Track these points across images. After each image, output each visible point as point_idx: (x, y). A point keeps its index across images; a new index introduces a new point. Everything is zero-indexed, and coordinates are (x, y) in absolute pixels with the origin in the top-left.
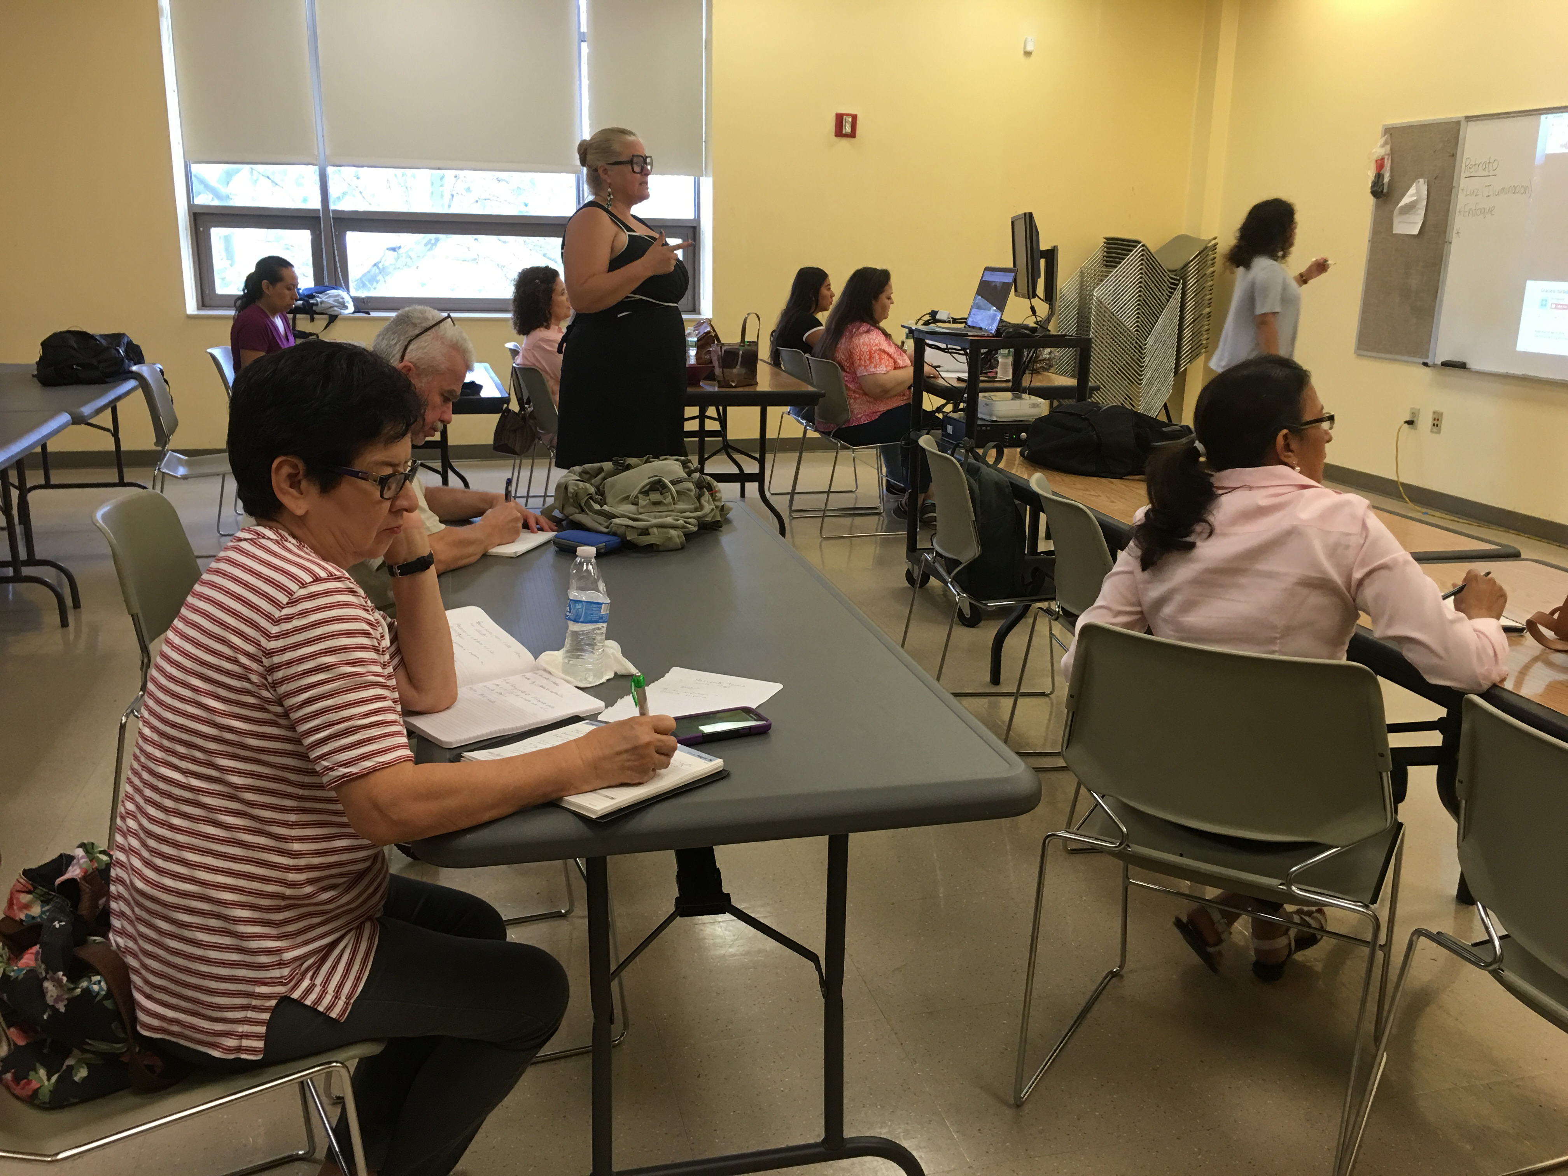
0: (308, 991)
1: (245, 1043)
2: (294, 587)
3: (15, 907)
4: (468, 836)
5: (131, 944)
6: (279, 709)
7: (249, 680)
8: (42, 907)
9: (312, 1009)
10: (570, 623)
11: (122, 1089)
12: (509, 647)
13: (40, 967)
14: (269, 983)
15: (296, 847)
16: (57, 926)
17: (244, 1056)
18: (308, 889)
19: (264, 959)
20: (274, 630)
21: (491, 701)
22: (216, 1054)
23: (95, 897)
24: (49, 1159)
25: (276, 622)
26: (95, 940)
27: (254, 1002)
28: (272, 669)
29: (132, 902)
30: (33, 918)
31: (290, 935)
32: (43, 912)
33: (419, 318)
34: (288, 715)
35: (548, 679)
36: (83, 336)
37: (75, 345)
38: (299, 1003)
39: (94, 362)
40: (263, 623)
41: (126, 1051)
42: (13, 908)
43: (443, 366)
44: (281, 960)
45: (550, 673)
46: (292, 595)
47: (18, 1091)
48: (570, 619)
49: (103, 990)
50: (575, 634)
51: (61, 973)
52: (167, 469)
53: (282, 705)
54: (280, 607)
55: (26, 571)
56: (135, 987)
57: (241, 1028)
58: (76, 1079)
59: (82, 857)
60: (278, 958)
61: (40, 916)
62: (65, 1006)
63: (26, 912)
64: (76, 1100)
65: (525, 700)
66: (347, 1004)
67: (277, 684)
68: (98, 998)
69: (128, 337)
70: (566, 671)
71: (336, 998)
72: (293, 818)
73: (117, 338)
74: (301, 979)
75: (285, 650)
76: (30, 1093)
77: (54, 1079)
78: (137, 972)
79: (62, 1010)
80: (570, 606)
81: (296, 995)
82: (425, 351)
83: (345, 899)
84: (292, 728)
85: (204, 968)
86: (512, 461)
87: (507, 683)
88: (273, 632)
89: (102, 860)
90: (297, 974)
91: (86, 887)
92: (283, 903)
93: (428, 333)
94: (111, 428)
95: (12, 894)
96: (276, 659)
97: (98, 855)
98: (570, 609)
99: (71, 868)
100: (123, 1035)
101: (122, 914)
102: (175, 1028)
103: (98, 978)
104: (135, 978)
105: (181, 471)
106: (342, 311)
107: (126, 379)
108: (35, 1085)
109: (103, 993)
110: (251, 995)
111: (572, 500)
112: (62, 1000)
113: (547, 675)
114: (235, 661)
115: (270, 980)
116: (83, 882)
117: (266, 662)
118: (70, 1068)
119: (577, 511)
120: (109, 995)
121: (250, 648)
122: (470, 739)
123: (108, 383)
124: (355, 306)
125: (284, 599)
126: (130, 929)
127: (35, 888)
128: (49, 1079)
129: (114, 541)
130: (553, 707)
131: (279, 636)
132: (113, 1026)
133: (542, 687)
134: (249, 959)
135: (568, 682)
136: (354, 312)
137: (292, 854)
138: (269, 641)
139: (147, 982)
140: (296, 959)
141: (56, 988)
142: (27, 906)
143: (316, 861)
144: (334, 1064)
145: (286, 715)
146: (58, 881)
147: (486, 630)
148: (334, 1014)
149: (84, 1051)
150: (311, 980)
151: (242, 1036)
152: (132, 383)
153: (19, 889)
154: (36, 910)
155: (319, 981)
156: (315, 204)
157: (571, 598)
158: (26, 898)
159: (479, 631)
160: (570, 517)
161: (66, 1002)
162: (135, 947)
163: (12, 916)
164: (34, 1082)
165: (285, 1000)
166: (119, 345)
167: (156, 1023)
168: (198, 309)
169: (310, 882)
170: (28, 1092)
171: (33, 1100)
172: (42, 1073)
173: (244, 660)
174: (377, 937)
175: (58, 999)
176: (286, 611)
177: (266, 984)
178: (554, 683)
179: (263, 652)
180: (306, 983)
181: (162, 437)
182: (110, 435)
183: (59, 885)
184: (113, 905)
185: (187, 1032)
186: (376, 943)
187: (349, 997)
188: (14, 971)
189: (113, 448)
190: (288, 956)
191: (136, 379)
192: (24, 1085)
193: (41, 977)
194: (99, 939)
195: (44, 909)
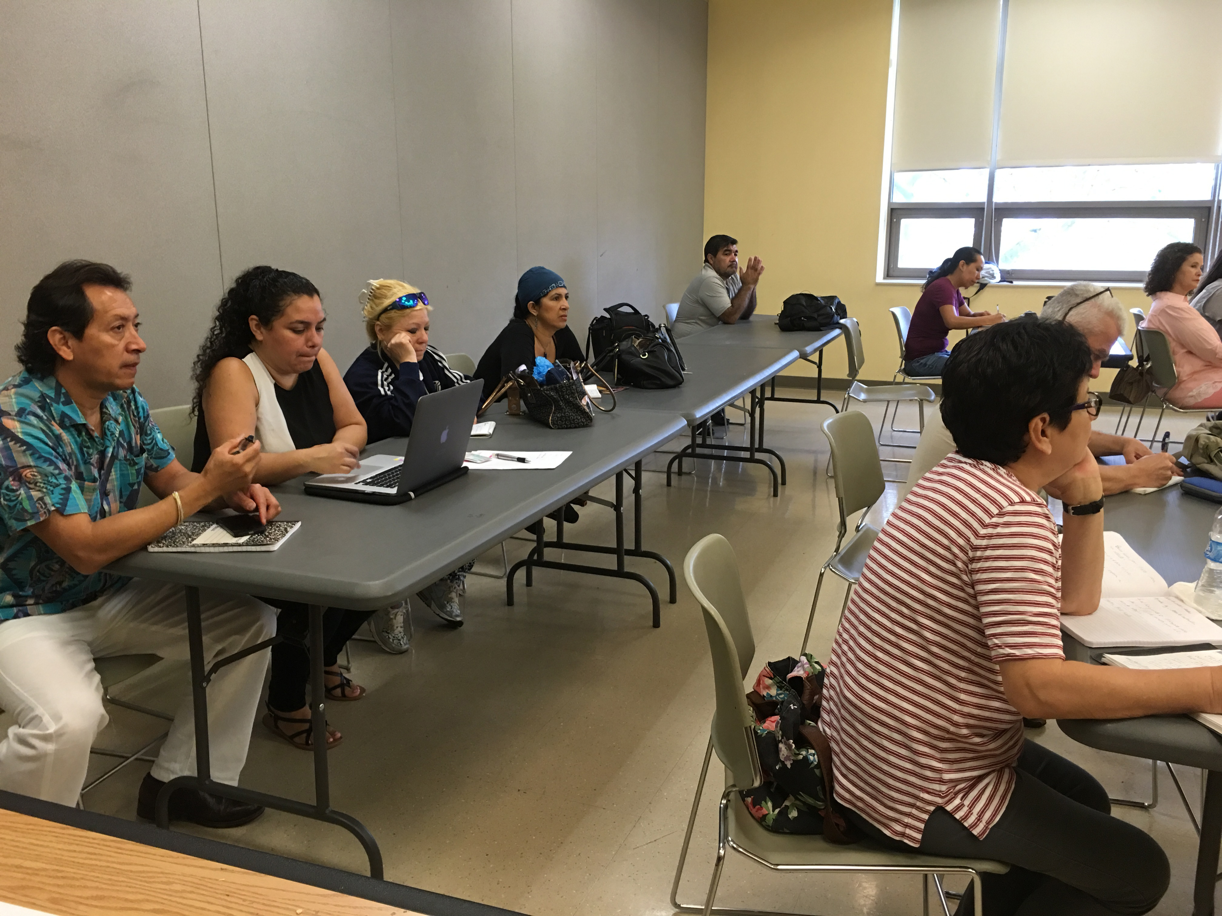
0: (959, 808)
1: (908, 831)
2: (1004, 503)
3: (761, 686)
4: (1109, 725)
5: (835, 734)
6: (971, 591)
7: (955, 565)
8: (777, 690)
9: (959, 823)
10: (1209, 561)
11: (817, 834)
12: (1145, 572)
13: (779, 733)
14: (931, 793)
15: (963, 696)
16: (792, 708)
17: (906, 841)
18: (965, 731)
19: (929, 773)
20: (983, 532)
21: (1127, 615)
22: (887, 832)
23: (812, 695)
24: (772, 867)
25: (985, 526)
26: (810, 724)
27: (919, 804)
28: (973, 560)
29: (839, 704)
30: (771, 696)
31: (949, 761)
32: (778, 695)
33: (1082, 290)
34: (976, 598)
35: (1180, 606)
36: (810, 297)
37: (804, 304)
38: (950, 815)
39: (815, 316)
40: (975, 525)
41: (823, 809)
42: (759, 686)
43: (1097, 329)
44: (941, 778)
45: (1182, 601)
46: (1001, 509)
47: (754, 811)
48: (1209, 558)
49: (815, 761)
50: (1211, 571)
51: (792, 741)
52: (854, 395)
53: (974, 589)
54: (991, 516)
55: (758, 456)
56: (835, 765)
57: (907, 820)
58: (790, 816)
59: (806, 664)
60: (939, 776)
61: (775, 697)
62: (791, 764)
63: (767, 691)
64: (788, 831)
65: (1159, 620)
66: (986, 827)
67: (973, 571)
68: (812, 766)
69: (838, 299)
70: (1199, 601)
71: (979, 820)
72: (963, 674)
73: (831, 299)
74: (954, 797)
75: (987, 548)
76: (761, 816)
77: (777, 811)
78: (837, 755)
79: (789, 766)
80: (1211, 546)
81: (949, 808)
82: (1083, 316)
83: (992, 746)
84: (977, 608)
85: (885, 767)
86: (1122, 408)
87: (1142, 602)
88: (981, 533)
89: (816, 668)
90: (951, 792)
91: (808, 685)
92: (947, 736)
93: (1087, 302)
94: (818, 362)
95: (760, 676)
96: (979, 554)
97: (814, 664)
98: (1211, 549)
99: (796, 668)
100: (822, 797)
101: (830, 712)
102: (860, 804)
103: (813, 751)
104: (835, 758)
105: (863, 396)
106: (991, 281)
107: (833, 329)
108: (764, 811)
109: (816, 763)
110: (917, 798)
111: (1201, 451)
112: (790, 760)
113: (1180, 603)
114: (948, 549)
115: (931, 791)
116: (806, 681)
117: (971, 554)
118: (787, 807)
119: (1206, 461)
120: (818, 766)
121: (961, 541)
122: (1109, 643)
123: (821, 330)
124: (1002, 277)
125: (995, 511)
126: (835, 722)
127: (775, 676)
128: (773, 811)
129: (834, 444)
130: (1185, 631)
131: (984, 537)
132: (818, 788)
133: (1175, 612)
134: (917, 770)
135: (1200, 612)
136: (1001, 281)
137: (959, 701)
138: (977, 539)
139: (843, 764)
140: (951, 781)
141: (787, 750)
142: (768, 687)
143: (976, 712)
144: (970, 870)
145: (974, 597)
146: (790, 676)
147: (1124, 554)
148: (976, 832)
149: (797, 799)
150: (961, 800)
151: (907, 826)
152: (837, 331)
153: (765, 674)
154: (773, 692)
155: (967, 802)
156: (982, 198)
157: (1213, 539)
158: (769, 682)
159: (1118, 554)
160: (1198, 466)
161: (792, 762)
162: (838, 738)
163: (758, 691)
164: (764, 809)
165: (940, 809)
166: (832, 304)
167: (847, 796)
168: (884, 278)
169: (968, 726)
170: (759, 815)
171: (761, 820)
172: (770, 804)
173: (956, 550)
174: (1014, 782)
175: (787, 758)
176: (995, 520)
177: (929, 793)
178: (1186, 610)
179: (971, 546)
180: (957, 801)
181: (853, 370)
182: (816, 366)
183: (790, 679)
184: (824, 703)
185: (868, 810)
186: (1013, 786)
187: (988, 823)
188: (760, 729)
189: (816, 376)
190: (947, 776)
191: (840, 328)
192: (758, 809)
193: (777, 739)
194: (813, 724)
195: (778, 692)
